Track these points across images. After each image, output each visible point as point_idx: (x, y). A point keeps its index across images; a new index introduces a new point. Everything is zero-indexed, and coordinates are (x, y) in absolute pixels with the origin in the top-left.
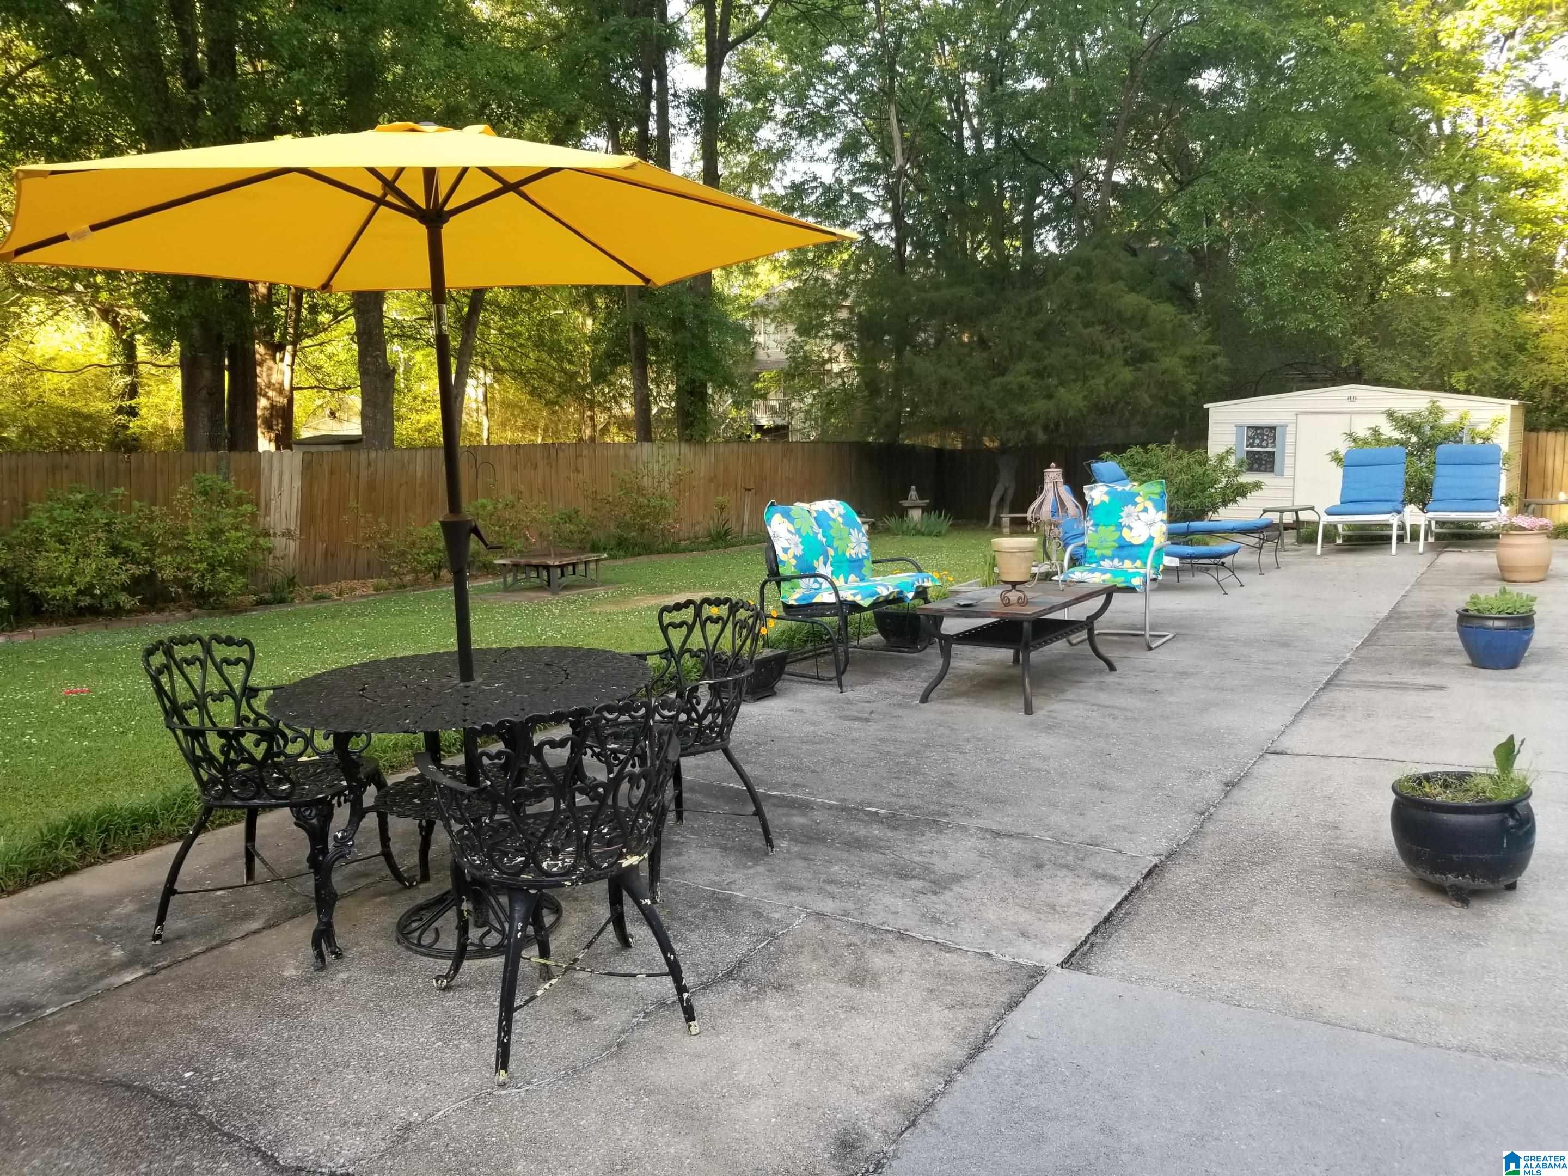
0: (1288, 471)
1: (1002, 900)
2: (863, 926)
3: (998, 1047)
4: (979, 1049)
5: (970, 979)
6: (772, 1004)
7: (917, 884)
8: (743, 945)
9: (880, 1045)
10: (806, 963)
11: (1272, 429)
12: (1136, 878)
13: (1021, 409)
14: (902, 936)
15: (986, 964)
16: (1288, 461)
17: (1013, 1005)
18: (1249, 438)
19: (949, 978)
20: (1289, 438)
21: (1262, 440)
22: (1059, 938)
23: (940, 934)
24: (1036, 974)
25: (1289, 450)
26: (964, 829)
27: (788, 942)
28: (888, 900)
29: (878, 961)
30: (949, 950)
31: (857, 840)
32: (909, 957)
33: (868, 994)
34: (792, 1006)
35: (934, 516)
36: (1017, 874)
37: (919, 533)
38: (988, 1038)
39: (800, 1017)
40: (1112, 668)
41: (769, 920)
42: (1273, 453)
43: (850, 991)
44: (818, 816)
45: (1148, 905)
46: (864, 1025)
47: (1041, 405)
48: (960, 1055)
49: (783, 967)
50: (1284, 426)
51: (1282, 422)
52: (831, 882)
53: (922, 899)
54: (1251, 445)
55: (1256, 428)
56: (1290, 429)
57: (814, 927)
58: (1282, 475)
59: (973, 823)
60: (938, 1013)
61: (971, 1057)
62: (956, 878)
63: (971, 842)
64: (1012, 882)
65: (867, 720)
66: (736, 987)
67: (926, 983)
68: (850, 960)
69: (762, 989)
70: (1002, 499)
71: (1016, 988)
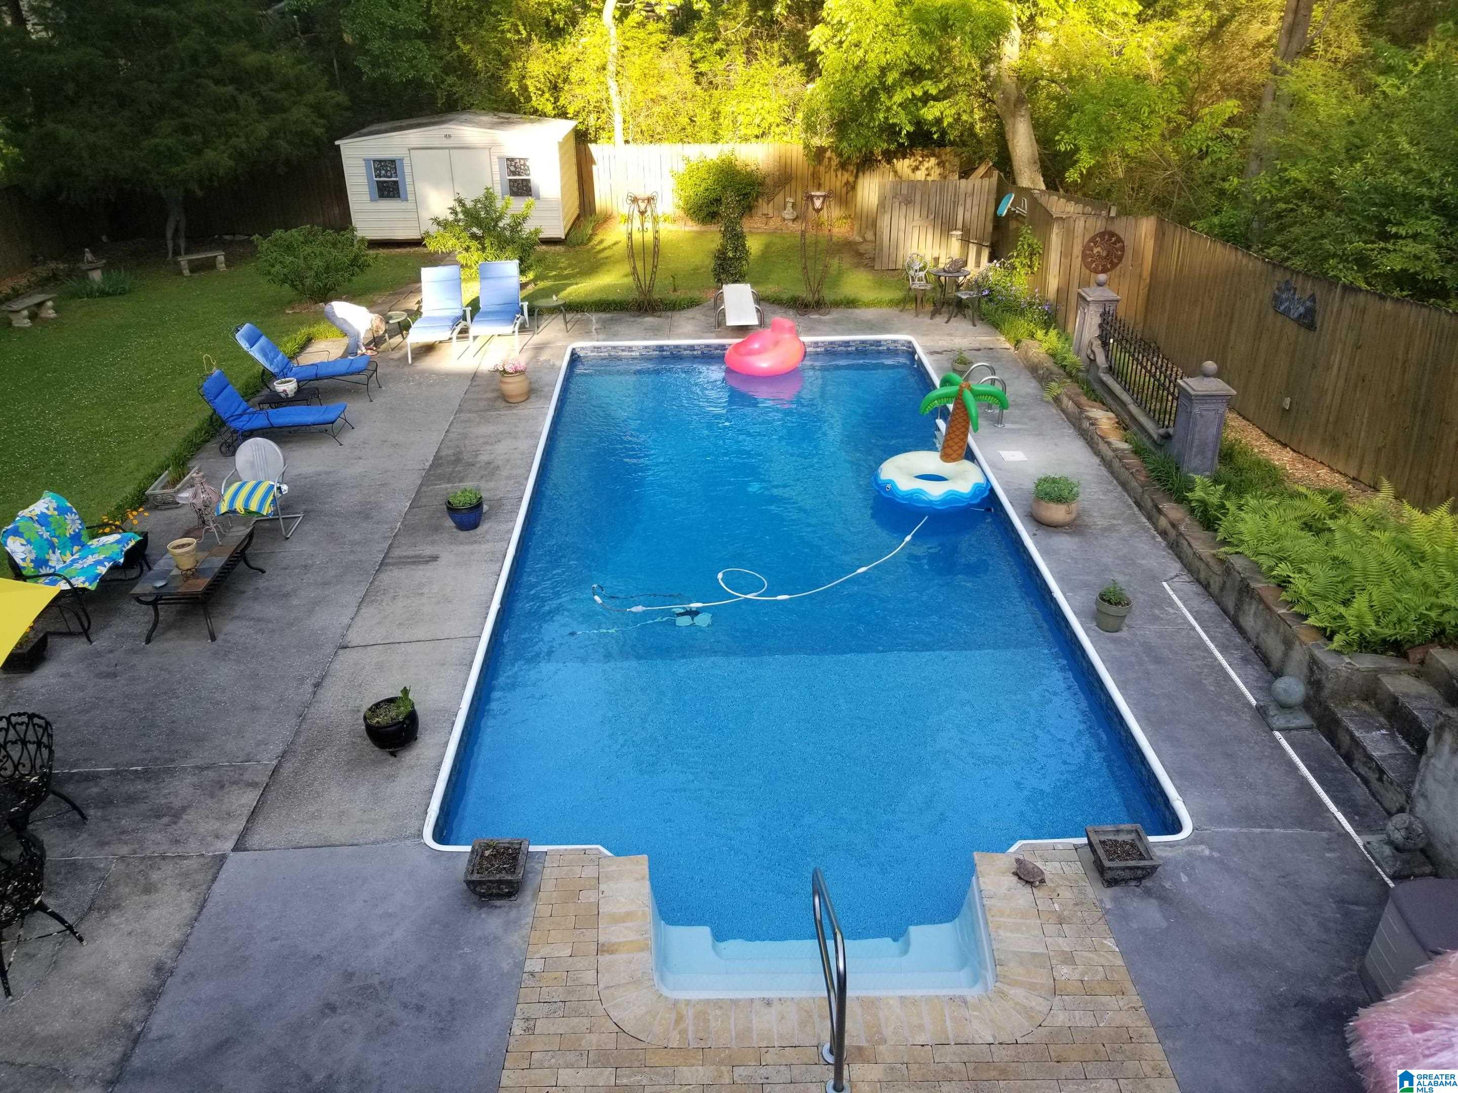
0: (410, 197)
1: (207, 817)
2: (144, 858)
3: (209, 905)
4: (202, 907)
5: (196, 871)
6: (114, 918)
7: (165, 820)
8: (91, 889)
9: (163, 920)
10: (124, 890)
11: (393, 161)
12: (266, 779)
13: (175, 170)
14: (163, 858)
15: (201, 860)
16: (409, 188)
17: (214, 879)
18: (376, 169)
19: (186, 875)
20: (407, 170)
21: (387, 171)
22: (232, 833)
23: (180, 850)
24: (223, 858)
25: (408, 180)
26: (185, 769)
27: (112, 880)
28: (153, 837)
29: (155, 876)
30: (186, 858)
31: (130, 797)
32: (168, 869)
33: (155, 896)
34: (123, 916)
35: (114, 274)
36: (212, 796)
37: (103, 294)
38: (205, 901)
39: (127, 920)
40: (263, 572)
41: (99, 870)
42: (396, 182)
43: (145, 898)
44: (104, 783)
45: (271, 796)
46: (155, 913)
47: (192, 165)
48: (194, 913)
49: (113, 896)
50: (401, 160)
51: (400, 156)
52: (123, 833)
53: (170, 830)
54: (379, 176)
55: (380, 161)
56: (406, 161)
57: (122, 866)
58: (407, 200)
59: (189, 763)
60: (185, 895)
61: (199, 913)
62: (184, 809)
63: (189, 779)
64: (209, 801)
65: (115, 675)
66: (95, 914)
67: (178, 882)
68: (142, 880)
69: (107, 912)
70: (176, 230)
71: (214, 870)
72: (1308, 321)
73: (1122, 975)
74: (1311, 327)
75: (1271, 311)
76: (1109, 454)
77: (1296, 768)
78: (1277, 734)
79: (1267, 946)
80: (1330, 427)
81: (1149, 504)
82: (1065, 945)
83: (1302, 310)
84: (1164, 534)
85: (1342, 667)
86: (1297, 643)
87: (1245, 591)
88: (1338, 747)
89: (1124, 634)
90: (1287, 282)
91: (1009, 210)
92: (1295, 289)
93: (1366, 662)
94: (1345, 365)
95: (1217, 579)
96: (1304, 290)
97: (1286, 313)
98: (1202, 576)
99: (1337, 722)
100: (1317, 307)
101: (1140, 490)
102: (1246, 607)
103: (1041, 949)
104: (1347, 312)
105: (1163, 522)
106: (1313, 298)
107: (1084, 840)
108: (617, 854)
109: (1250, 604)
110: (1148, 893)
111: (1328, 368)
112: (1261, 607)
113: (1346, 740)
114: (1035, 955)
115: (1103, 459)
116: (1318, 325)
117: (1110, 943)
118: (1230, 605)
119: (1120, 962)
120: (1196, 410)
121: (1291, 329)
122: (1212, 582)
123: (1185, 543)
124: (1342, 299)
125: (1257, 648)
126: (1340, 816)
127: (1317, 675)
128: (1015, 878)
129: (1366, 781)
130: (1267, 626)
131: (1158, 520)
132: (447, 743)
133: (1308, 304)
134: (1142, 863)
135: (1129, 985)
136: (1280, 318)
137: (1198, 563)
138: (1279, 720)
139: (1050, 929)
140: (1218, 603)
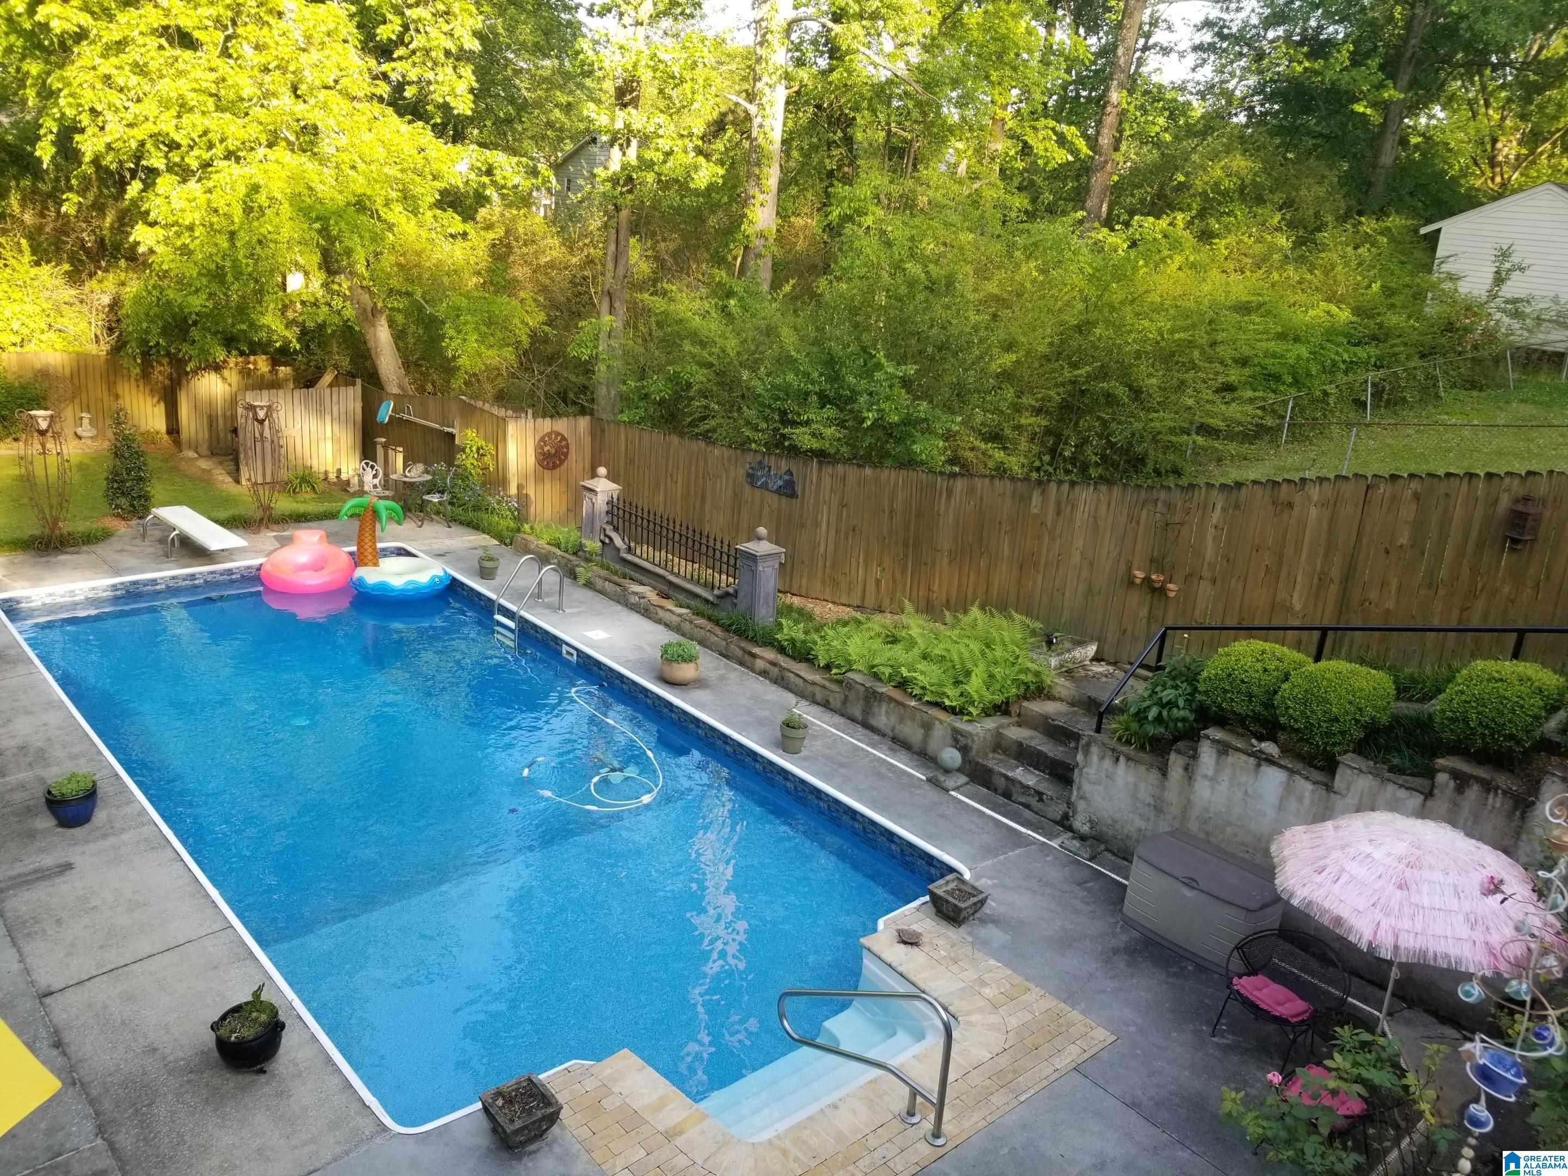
12: (111, 1162)
72: (789, 490)
73: (1017, 980)
74: (793, 495)
75: (747, 487)
76: (675, 619)
77: (984, 813)
78: (952, 793)
79: (1070, 927)
80: (828, 571)
81: (739, 653)
82: (971, 975)
83: (780, 483)
84: (764, 673)
85: (979, 730)
86: (937, 723)
87: (872, 697)
88: (995, 791)
89: (804, 753)
90: (760, 462)
91: (391, 417)
92: (770, 468)
93: (991, 724)
94: (833, 519)
95: (837, 695)
96: (778, 468)
97: (765, 486)
98: (819, 697)
99: (990, 771)
100: (795, 478)
101: (724, 643)
102: (876, 710)
103: (962, 985)
104: (827, 481)
105: (760, 664)
106: (789, 472)
107: (927, 898)
108: (599, 1060)
109: (880, 706)
110: (983, 922)
111: (817, 525)
112: (892, 705)
113: (1001, 783)
114: (962, 989)
115: (667, 625)
116: (799, 493)
117: (992, 962)
118: (857, 712)
119: (1009, 972)
120: (760, 568)
121: (773, 500)
122: (831, 700)
123: (792, 675)
124: (820, 470)
125: (894, 739)
126: (1030, 832)
127: (963, 741)
128: (902, 946)
129: (1027, 806)
130: (901, 720)
131: (753, 664)
132: (313, 1036)
133: (786, 477)
134: (975, 900)
135: (1027, 984)
136: (758, 493)
137: (810, 688)
138: (950, 782)
139: (954, 968)
140: (842, 715)
